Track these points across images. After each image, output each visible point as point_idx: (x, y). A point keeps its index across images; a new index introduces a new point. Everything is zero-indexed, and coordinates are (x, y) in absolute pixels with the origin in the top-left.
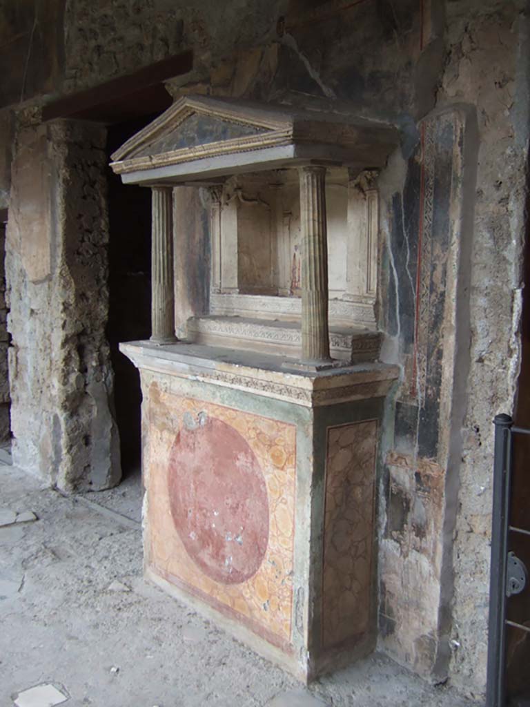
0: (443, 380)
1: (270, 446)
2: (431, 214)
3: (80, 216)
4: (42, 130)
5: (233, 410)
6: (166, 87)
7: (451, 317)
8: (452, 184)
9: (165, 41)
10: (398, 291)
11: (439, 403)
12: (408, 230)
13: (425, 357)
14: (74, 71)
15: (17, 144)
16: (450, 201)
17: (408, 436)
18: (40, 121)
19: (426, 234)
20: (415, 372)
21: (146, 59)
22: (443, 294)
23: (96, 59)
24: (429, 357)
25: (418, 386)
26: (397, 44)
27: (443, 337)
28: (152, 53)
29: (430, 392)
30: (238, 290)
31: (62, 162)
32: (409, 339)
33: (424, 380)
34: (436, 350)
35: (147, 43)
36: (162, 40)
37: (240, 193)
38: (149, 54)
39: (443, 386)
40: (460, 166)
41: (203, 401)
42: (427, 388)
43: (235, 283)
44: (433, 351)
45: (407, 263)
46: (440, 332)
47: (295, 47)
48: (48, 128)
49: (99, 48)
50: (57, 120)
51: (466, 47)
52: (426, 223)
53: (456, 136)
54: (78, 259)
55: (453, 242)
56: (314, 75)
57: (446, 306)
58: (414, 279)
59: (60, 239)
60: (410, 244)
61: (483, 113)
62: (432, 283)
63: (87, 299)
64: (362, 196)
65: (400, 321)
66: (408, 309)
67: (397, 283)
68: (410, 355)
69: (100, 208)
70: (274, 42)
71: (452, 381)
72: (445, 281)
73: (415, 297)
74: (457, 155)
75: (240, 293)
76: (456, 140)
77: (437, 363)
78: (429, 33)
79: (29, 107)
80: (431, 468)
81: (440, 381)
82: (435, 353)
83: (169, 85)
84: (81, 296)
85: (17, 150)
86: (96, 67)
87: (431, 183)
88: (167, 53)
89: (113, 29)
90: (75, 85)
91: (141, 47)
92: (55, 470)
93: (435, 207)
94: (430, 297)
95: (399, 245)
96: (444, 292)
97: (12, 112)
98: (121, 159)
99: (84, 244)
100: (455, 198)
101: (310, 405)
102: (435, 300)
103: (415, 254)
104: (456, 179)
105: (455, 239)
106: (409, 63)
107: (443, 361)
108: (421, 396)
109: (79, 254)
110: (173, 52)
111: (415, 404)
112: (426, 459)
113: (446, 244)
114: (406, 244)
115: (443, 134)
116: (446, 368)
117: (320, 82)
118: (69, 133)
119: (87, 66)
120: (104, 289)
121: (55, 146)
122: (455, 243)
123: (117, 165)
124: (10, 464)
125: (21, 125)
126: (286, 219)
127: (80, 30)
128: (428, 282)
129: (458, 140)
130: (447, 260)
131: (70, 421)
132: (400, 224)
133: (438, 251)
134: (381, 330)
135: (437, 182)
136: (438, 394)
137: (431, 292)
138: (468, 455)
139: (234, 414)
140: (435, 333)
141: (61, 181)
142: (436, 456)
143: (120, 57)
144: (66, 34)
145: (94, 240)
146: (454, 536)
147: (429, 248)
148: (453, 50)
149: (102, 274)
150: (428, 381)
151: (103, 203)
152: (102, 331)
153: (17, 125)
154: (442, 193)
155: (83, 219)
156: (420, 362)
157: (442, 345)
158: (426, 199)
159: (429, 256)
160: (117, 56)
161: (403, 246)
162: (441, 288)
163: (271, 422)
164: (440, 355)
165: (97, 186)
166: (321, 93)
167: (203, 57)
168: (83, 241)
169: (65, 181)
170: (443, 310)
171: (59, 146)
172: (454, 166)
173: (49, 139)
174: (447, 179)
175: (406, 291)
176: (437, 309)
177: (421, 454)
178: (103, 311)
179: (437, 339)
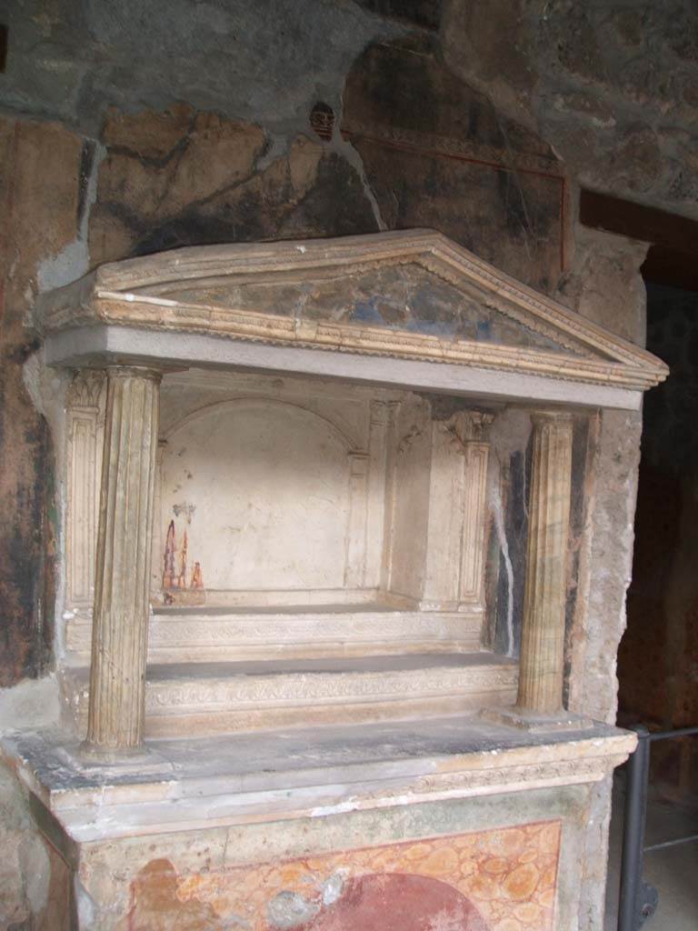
1: (507, 873)
5: (424, 841)
7: (583, 620)
8: (588, 453)
10: (513, 590)
16: (585, 473)
22: (574, 591)
27: (572, 646)
41: (339, 853)
46: (569, 641)
55: (587, 524)
57: (577, 607)
67: (511, 579)
72: (577, 574)
95: (515, 525)
96: (576, 588)
100: (590, 471)
105: (590, 521)
107: (572, 678)
113: (579, 527)
116: (575, 686)
122: (589, 525)
130: (580, 547)
132: (519, 495)
139: (427, 848)
157: (570, 657)
162: (572, 584)
163: (513, 831)
164: (568, 670)
170: (574, 610)
172: (590, 430)
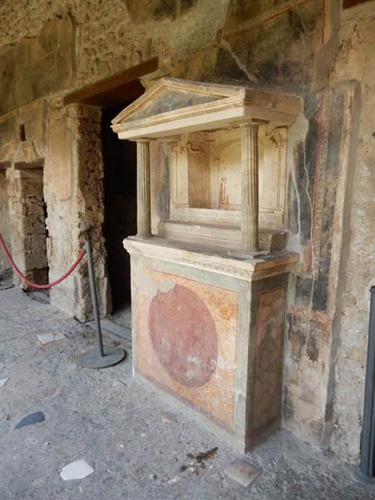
0: (331, 263)
1: (219, 304)
2: (326, 156)
3: (87, 162)
4: (64, 111)
5: (194, 281)
6: (141, 81)
7: (339, 222)
8: (343, 135)
9: (140, 53)
10: (300, 206)
11: (328, 278)
12: (308, 167)
13: (319, 248)
14: (81, 75)
15: (49, 120)
16: (341, 146)
17: (305, 297)
18: (62, 106)
19: (321, 169)
20: (311, 257)
21: (127, 65)
22: (333, 208)
23: (95, 67)
24: (321, 248)
25: (313, 267)
26: (303, 42)
27: (332, 235)
28: (131, 60)
29: (321, 270)
30: (188, 205)
31: (76, 130)
32: (307, 236)
33: (317, 263)
34: (327, 243)
35: (128, 55)
36: (138, 52)
37: (189, 146)
38: (129, 62)
39: (331, 266)
40: (349, 122)
41: (172, 274)
42: (319, 268)
43: (186, 201)
44: (325, 244)
45: (307, 188)
46: (330, 232)
47: (230, 49)
48: (67, 110)
49: (97, 59)
50: (73, 104)
51: (354, 41)
52: (321, 161)
53: (347, 103)
54: (87, 188)
55: (341, 173)
56: (242, 67)
57: (335, 216)
58: (312, 198)
59: (76, 175)
60: (309, 176)
61: (366, 86)
62: (325, 201)
63: (92, 210)
64: (275, 144)
65: (301, 225)
66: (306, 217)
67: (299, 201)
68: (307, 247)
69: (99, 157)
70: (214, 47)
71: (338, 263)
72: (335, 199)
73: (312, 209)
74: (347, 115)
75: (190, 207)
76: (346, 105)
77: (328, 252)
78: (328, 33)
79: (56, 98)
80: (321, 318)
81: (330, 263)
82: (326, 245)
83: (143, 80)
84: (89, 209)
85: (49, 123)
86: (96, 72)
87: (326, 134)
88: (141, 60)
89: (106, 48)
90: (83, 83)
91: (124, 58)
92: (76, 307)
93: (329, 151)
94: (323, 209)
95: (301, 176)
96: (334, 206)
97: (45, 101)
98: (118, 123)
99: (90, 179)
100: (344, 144)
101: (250, 280)
102: (327, 212)
103: (312, 181)
104: (345, 131)
105: (344, 171)
106: (312, 54)
107: (332, 251)
108: (315, 272)
109: (87, 184)
110: (145, 59)
111: (310, 277)
112: (318, 312)
113: (336, 175)
114: (306, 176)
115: (337, 102)
116: (334, 255)
117: (246, 71)
118: (80, 112)
119: (90, 71)
120: (102, 204)
121: (72, 121)
122: (343, 174)
123: (115, 127)
124: (49, 303)
125: (51, 108)
126: (216, 162)
127: (86, 49)
128: (322, 200)
129: (348, 105)
130: (337, 185)
131: (84, 280)
132: (302, 162)
133: (330, 179)
134: (286, 230)
135: (330, 134)
136: (327, 271)
137: (324, 206)
138: (347, 311)
139: (194, 283)
140: (327, 232)
141: (76, 141)
142: (325, 310)
143: (111, 65)
144: (77, 53)
145: (95, 175)
146: (336, 360)
147: (323, 177)
148: (344, 44)
149: (100, 197)
150: (320, 263)
151: (100, 155)
152: (100, 228)
153: (49, 109)
154: (334, 141)
155: (89, 164)
156: (315, 250)
157: (331, 240)
158: (322, 146)
159: (324, 182)
160: (109, 64)
161: (304, 177)
162: (331, 204)
163: (220, 289)
164: (330, 246)
165: (97, 145)
166: (247, 79)
167: (165, 61)
168: (89, 177)
169: (78, 141)
170: (332, 218)
171: (74, 120)
172: (344, 124)
173: (68, 116)
174: (339, 131)
175: (305, 206)
176: (328, 217)
177: (314, 309)
178: (101, 218)
179: (328, 237)
